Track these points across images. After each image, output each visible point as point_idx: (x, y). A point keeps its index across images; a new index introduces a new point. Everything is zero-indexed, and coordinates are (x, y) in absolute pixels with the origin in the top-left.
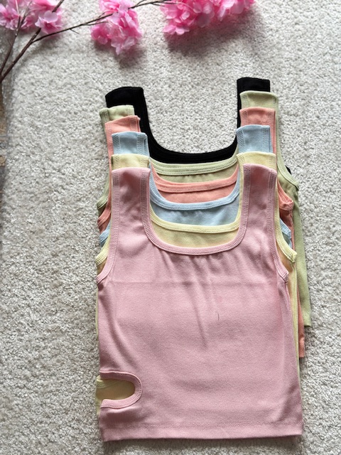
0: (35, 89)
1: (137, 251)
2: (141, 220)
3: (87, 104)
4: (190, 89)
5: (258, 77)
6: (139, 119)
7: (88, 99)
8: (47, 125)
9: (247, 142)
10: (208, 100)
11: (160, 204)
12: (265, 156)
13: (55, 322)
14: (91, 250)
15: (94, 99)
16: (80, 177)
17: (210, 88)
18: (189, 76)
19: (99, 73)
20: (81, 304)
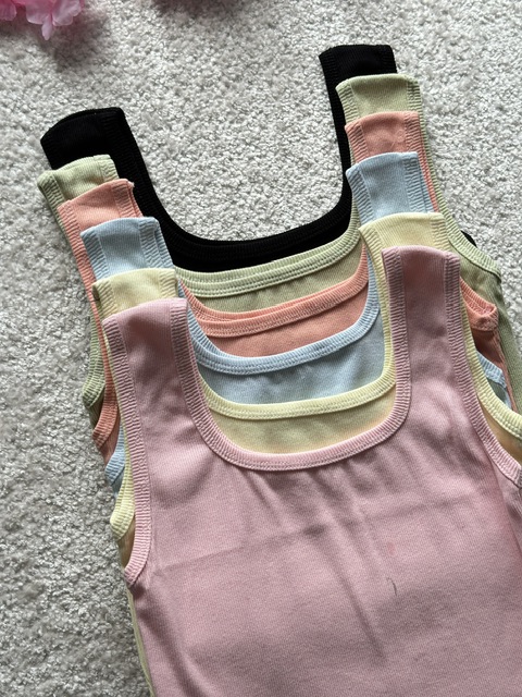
1: (196, 484)
2: (187, 414)
3: (3, 167)
4: (223, 93)
5: (360, 41)
6: (132, 184)
7: (4, 153)
9: (375, 195)
10: (268, 110)
11: (219, 368)
12: (420, 221)
13: (49, 677)
14: (90, 497)
15: (16, 152)
16: (27, 338)
17: (265, 83)
18: (215, 63)
19: (14, 90)
20: (95, 624)
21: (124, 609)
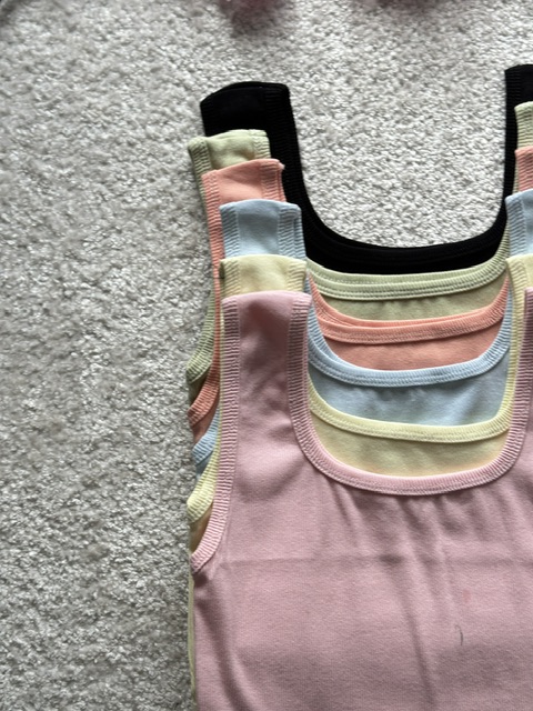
0: (35, 82)
1: (279, 485)
2: (287, 411)
3: (157, 122)
4: (396, 90)
6: (282, 166)
7: (160, 108)
8: (65, 172)
10: (438, 117)
11: (329, 372)
13: (95, 642)
14: (172, 472)
15: (173, 110)
16: (143, 299)
17: (441, 89)
18: (394, 58)
19: (185, 46)
20: (151, 599)
21: (182, 592)
